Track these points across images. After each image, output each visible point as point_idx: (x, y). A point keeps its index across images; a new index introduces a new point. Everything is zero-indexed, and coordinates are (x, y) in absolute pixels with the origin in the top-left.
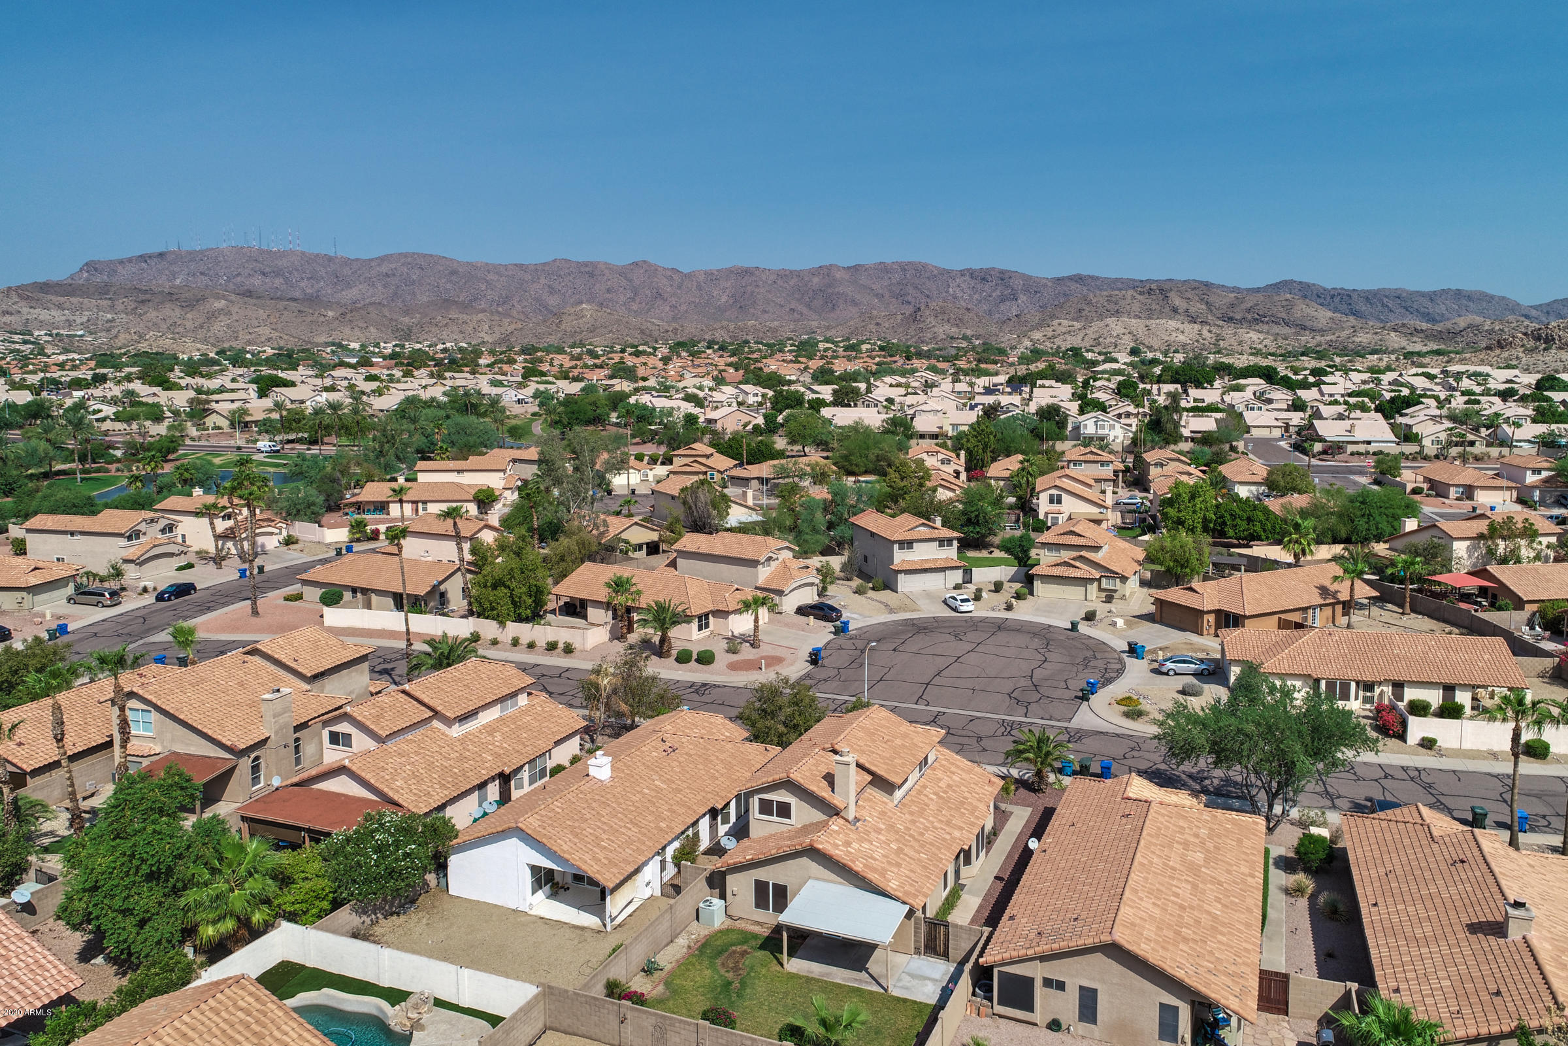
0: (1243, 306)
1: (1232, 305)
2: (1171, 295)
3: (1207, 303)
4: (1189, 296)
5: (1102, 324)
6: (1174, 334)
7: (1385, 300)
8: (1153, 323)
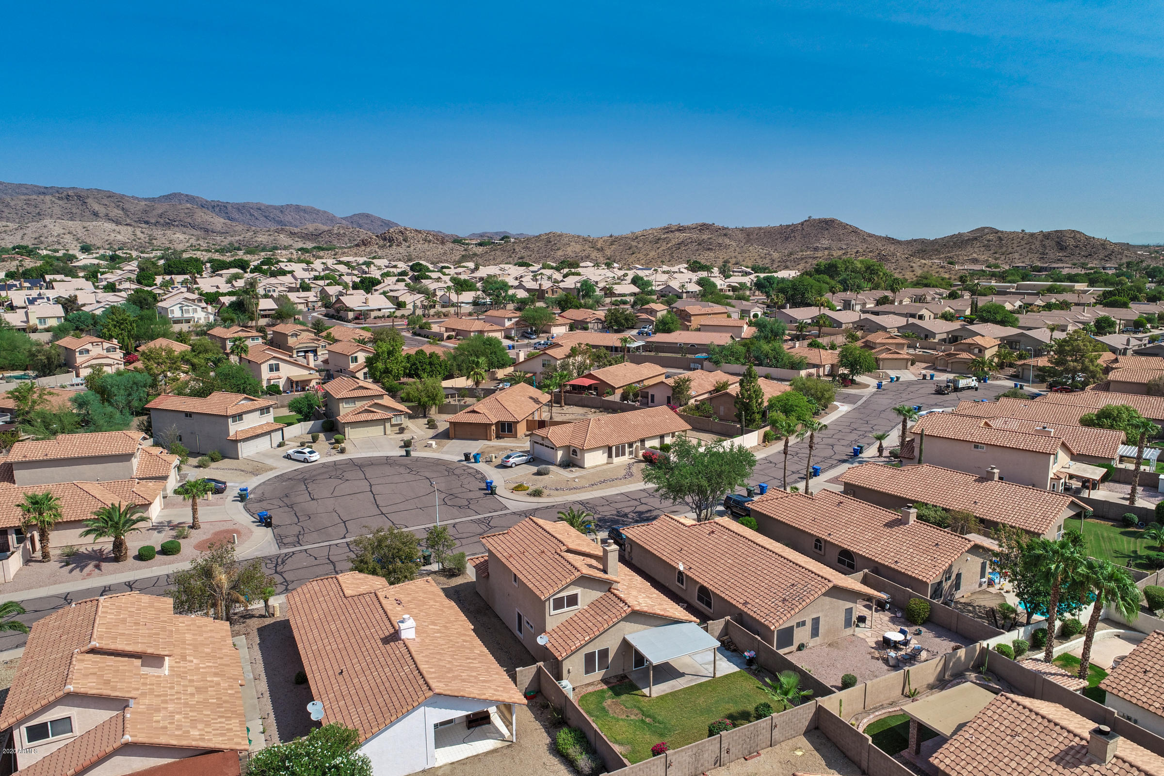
2: (89, 201)
3: (123, 209)
4: (106, 202)
6: (113, 235)
7: (252, 211)
8: (91, 225)
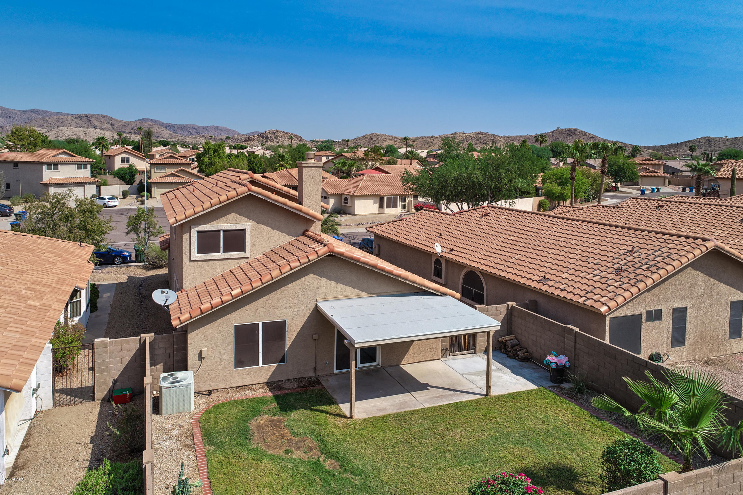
0: (129, 127)
1: (124, 126)
3: (111, 124)
5: (59, 130)
7: (188, 129)
